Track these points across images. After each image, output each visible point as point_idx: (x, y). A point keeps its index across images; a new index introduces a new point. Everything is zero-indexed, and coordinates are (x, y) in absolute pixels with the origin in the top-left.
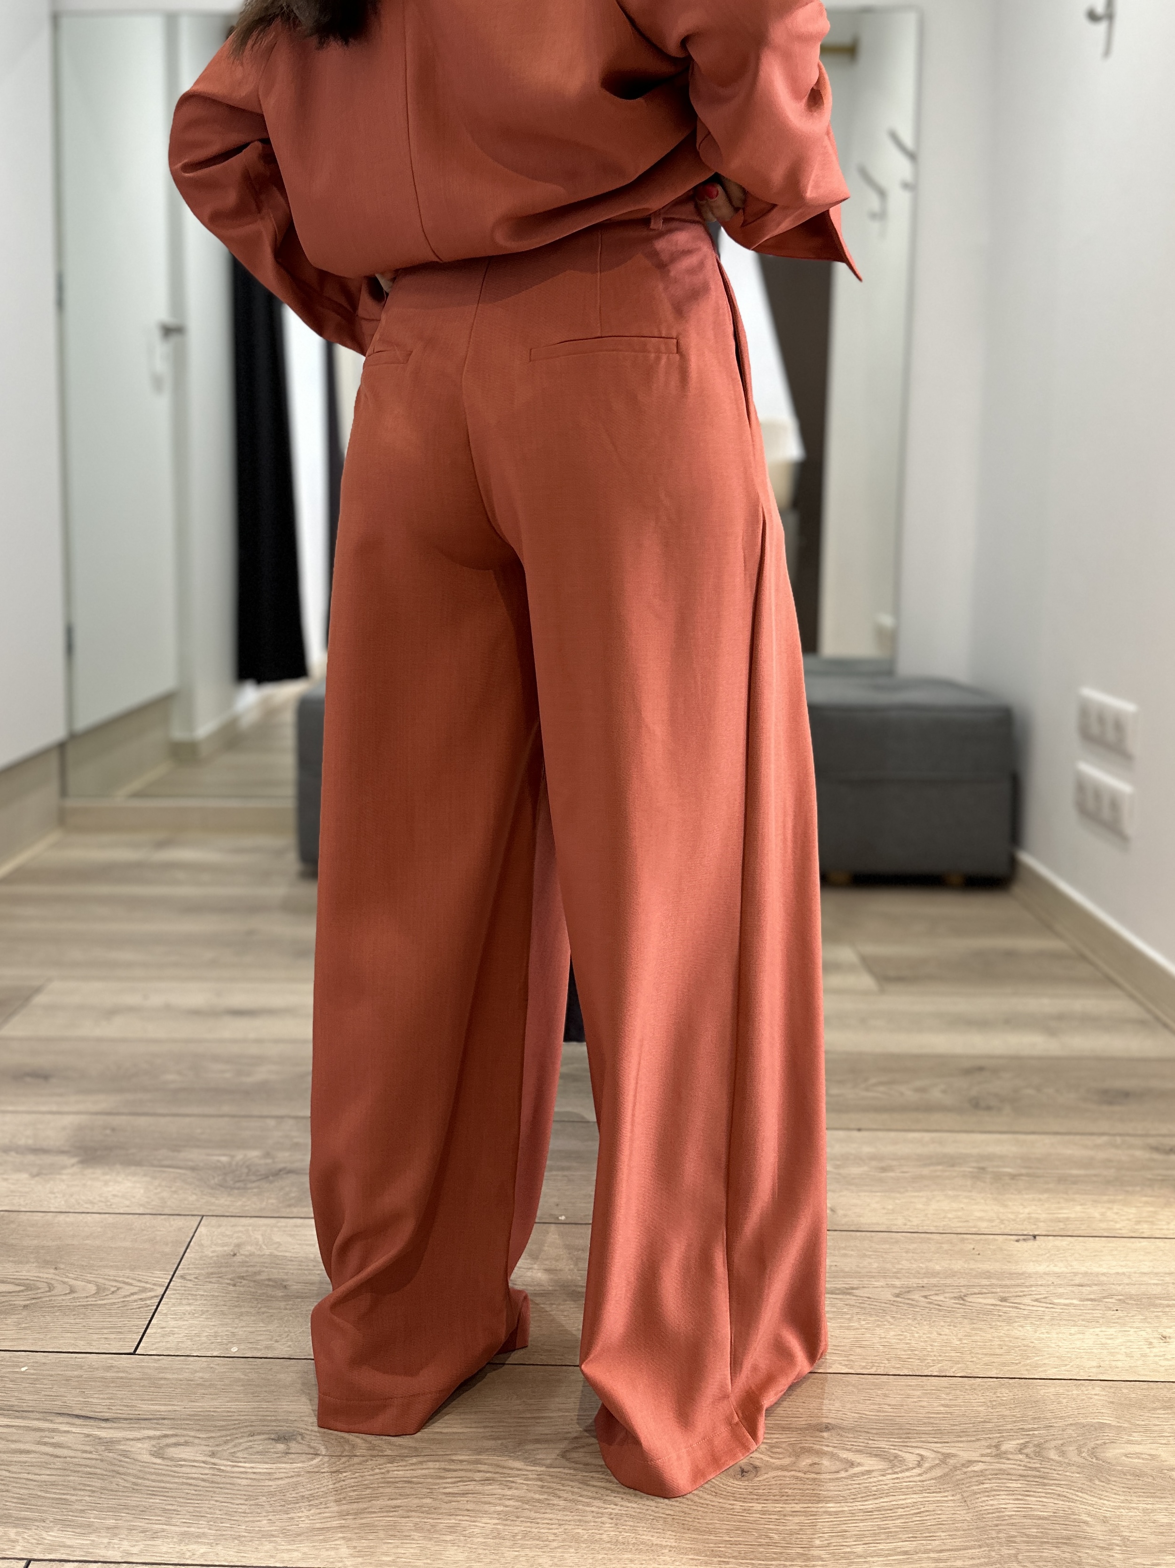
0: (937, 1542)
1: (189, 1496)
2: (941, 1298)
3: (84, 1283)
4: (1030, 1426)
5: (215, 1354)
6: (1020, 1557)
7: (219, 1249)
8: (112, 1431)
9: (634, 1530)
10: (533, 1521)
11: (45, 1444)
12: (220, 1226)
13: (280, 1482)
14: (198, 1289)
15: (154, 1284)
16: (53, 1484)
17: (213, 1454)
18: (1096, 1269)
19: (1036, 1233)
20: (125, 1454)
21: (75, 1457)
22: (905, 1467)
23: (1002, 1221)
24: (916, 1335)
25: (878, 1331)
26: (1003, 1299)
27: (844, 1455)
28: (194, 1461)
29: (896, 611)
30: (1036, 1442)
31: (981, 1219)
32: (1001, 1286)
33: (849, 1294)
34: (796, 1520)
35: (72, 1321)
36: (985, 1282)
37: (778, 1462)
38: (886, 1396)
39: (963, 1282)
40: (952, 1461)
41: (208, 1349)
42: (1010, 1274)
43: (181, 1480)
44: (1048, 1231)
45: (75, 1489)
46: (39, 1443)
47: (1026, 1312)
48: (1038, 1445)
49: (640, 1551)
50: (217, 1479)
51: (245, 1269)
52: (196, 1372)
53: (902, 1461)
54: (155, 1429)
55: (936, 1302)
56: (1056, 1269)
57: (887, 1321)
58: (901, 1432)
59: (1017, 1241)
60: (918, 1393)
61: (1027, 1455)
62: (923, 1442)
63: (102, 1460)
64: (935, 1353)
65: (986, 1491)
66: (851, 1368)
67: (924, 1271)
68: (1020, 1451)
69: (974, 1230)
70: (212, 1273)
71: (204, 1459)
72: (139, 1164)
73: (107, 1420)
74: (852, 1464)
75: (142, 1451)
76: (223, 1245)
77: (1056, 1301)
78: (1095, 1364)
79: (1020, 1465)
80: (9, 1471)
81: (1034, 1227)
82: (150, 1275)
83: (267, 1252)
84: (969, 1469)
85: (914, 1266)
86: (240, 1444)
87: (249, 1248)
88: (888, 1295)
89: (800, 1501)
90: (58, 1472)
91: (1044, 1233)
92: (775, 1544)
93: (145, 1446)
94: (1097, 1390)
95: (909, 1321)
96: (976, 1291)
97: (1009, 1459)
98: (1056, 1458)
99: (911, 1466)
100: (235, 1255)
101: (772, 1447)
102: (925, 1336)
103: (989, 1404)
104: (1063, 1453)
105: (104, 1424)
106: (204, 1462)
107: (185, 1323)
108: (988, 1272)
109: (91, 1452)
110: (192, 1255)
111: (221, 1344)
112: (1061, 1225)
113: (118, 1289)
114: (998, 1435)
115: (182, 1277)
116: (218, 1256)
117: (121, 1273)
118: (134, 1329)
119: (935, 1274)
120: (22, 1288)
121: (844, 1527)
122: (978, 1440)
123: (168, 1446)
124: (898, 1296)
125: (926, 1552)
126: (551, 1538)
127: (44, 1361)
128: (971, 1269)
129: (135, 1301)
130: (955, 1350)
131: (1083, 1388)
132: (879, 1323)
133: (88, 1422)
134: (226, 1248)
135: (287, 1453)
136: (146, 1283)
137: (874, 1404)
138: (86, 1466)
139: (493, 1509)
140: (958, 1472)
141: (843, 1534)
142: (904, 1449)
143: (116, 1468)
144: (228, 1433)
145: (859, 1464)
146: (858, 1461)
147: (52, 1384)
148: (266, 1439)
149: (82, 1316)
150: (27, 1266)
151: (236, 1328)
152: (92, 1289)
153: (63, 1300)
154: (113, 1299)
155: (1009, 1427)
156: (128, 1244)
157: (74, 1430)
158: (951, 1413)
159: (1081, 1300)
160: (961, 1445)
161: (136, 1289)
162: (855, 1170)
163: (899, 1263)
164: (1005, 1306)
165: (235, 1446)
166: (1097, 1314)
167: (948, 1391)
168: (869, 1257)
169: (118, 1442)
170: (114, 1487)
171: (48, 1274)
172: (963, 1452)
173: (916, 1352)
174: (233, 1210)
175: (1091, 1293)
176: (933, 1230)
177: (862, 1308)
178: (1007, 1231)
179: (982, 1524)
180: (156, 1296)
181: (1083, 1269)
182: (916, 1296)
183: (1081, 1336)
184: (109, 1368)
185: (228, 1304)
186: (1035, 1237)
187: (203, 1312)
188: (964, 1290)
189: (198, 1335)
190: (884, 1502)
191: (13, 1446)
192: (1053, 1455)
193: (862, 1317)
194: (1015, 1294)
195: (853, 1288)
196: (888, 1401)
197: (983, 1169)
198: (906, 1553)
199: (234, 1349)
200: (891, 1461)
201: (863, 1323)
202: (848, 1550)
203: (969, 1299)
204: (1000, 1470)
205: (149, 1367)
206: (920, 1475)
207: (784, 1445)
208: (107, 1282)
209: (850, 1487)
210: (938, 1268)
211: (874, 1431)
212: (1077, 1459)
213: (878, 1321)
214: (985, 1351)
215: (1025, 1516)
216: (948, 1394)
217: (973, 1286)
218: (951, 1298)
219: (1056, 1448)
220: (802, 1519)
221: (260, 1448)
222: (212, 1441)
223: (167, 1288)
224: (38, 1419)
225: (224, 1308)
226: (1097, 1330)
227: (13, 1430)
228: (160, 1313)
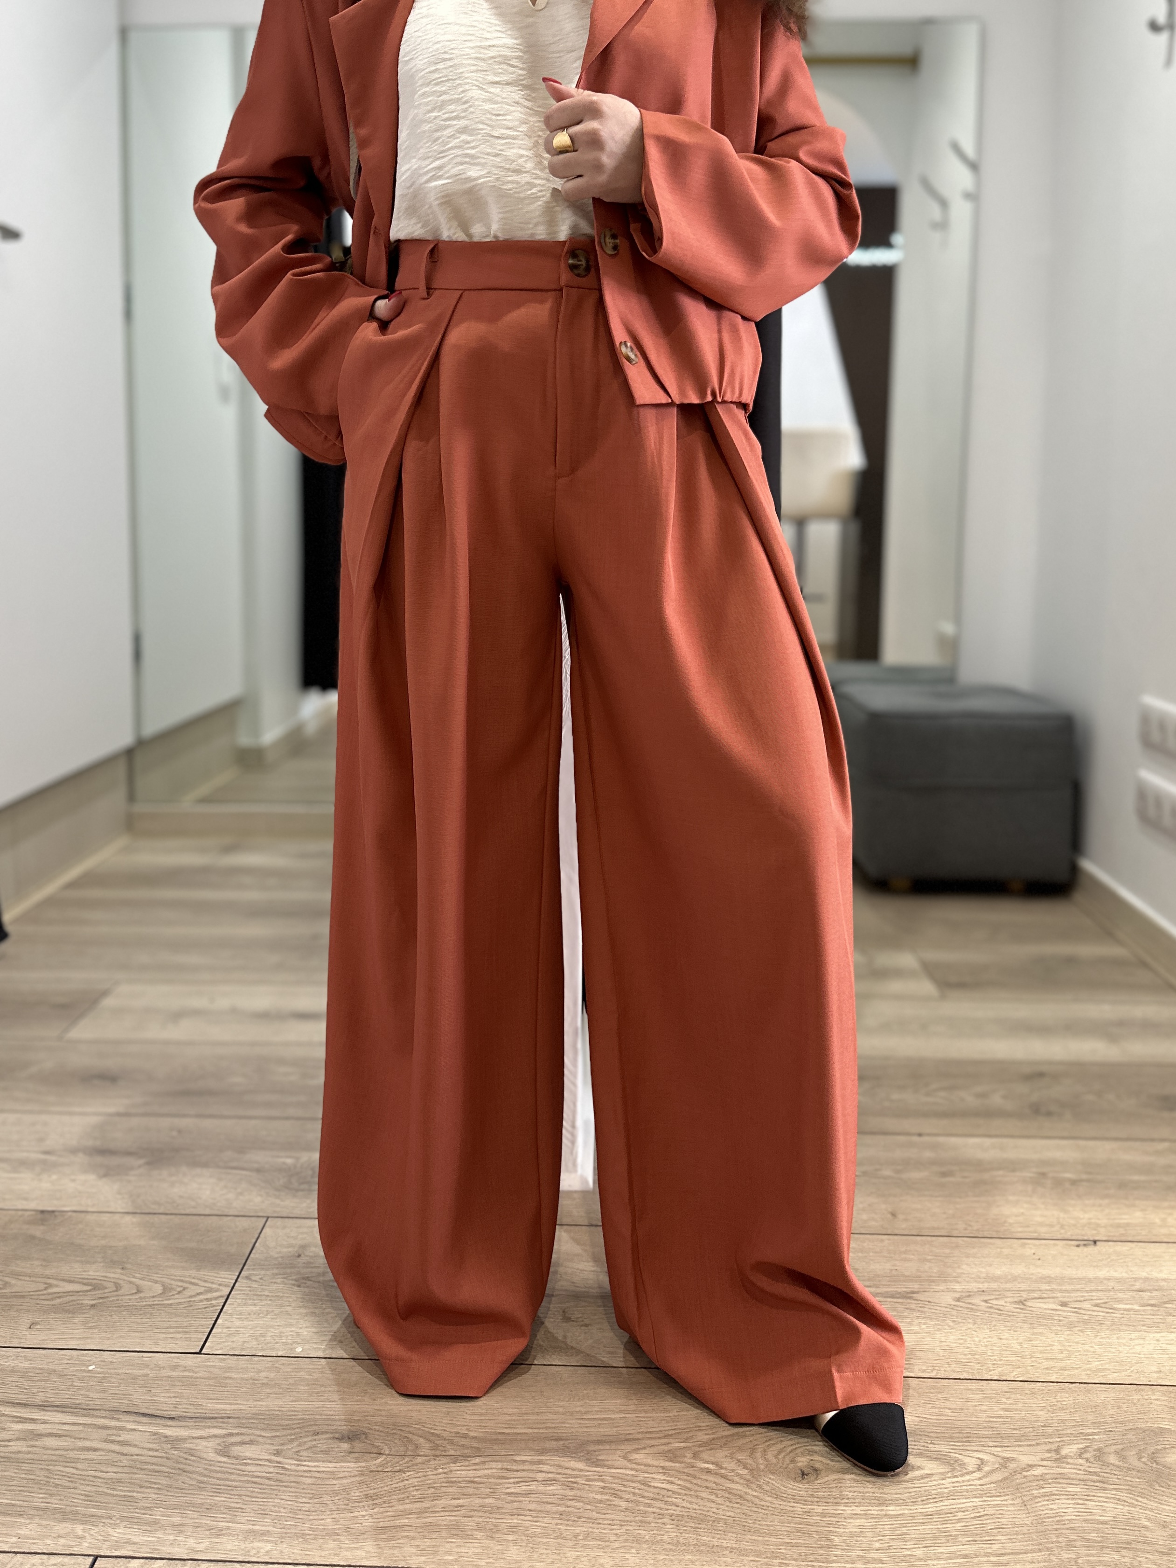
0: (997, 1546)
1: (254, 1495)
2: (1001, 1302)
3: (150, 1283)
4: (1090, 1431)
5: (280, 1354)
6: (1080, 1561)
7: (285, 1250)
8: (178, 1429)
9: (695, 1530)
10: (594, 1521)
11: (112, 1442)
12: (284, 1227)
13: (344, 1481)
14: (263, 1290)
15: (220, 1285)
16: (119, 1481)
17: (278, 1453)
18: (1155, 1274)
19: (1096, 1238)
20: (191, 1452)
21: (141, 1455)
22: (965, 1471)
23: (1062, 1226)
24: (977, 1339)
25: (938, 1335)
26: (1064, 1304)
28: (260, 1460)
29: (958, 619)
30: (1096, 1447)
31: (1041, 1224)
32: (1061, 1291)
33: (910, 1298)
34: (858, 1522)
35: (139, 1321)
36: (1045, 1287)
37: (838, 1465)
38: (946, 1399)
39: (1023, 1286)
40: (1012, 1465)
41: (272, 1349)
42: (1071, 1279)
43: (246, 1478)
44: (1109, 1236)
45: (141, 1487)
46: (106, 1441)
47: (1086, 1317)
48: (1099, 1450)
49: (701, 1552)
50: (281, 1477)
51: (309, 1270)
52: (259, 1371)
53: (962, 1465)
54: (221, 1428)
55: (996, 1307)
56: (1116, 1275)
57: (948, 1325)
58: (961, 1435)
59: (1078, 1246)
60: (978, 1397)
61: (1087, 1460)
62: (983, 1446)
63: (168, 1458)
64: (995, 1357)
65: (1045, 1495)
67: (984, 1275)
68: (1080, 1456)
69: (1035, 1235)
70: (277, 1274)
71: (268, 1457)
72: (205, 1165)
73: (173, 1418)
75: (208, 1449)
76: (288, 1246)
77: (1116, 1306)
78: (1154, 1368)
79: (1080, 1470)
80: (77, 1469)
81: (1094, 1232)
82: (216, 1275)
84: (1029, 1473)
85: (975, 1270)
86: (305, 1442)
87: (313, 1249)
88: (949, 1299)
89: (860, 1504)
90: (126, 1470)
91: (1104, 1239)
92: (836, 1547)
93: (210, 1444)
94: (1158, 1395)
95: (970, 1325)
96: (1036, 1295)
97: (1068, 1463)
98: (1117, 1463)
99: (971, 1469)
100: (299, 1256)
102: (985, 1340)
103: (1049, 1408)
104: (1123, 1458)
105: (170, 1423)
106: (269, 1461)
107: (251, 1323)
108: (1049, 1277)
109: (157, 1451)
110: (257, 1256)
111: (286, 1344)
112: (1122, 1231)
113: (184, 1289)
114: (1059, 1440)
115: (248, 1277)
116: (282, 1257)
117: (187, 1273)
118: (200, 1328)
119: (995, 1279)
120: (89, 1288)
121: (904, 1530)
122: (1038, 1444)
123: (233, 1444)
124: (958, 1300)
125: (987, 1555)
126: (613, 1538)
127: (111, 1360)
128: (1032, 1274)
129: (201, 1301)
130: (1015, 1354)
131: (1143, 1393)
132: (940, 1327)
133: (154, 1421)
134: (290, 1249)
135: (351, 1452)
136: (212, 1283)
137: (933, 1407)
138: (152, 1464)
139: (555, 1509)
140: (1018, 1476)
141: (903, 1537)
142: (964, 1453)
143: (182, 1466)
144: (293, 1432)
145: (920, 1468)
146: (919, 1464)
147: (119, 1383)
148: (330, 1438)
149: (148, 1316)
150: (94, 1266)
151: (301, 1328)
152: (159, 1289)
153: (130, 1300)
154: (179, 1299)
155: (1069, 1432)
156: (193, 1245)
157: (141, 1428)
158: (1011, 1417)
159: (1142, 1305)
160: (1021, 1449)
161: (202, 1290)
162: (916, 1175)
163: (959, 1267)
164: (1064, 1311)
165: (300, 1445)
166: (1157, 1319)
167: (1007, 1395)
168: (929, 1261)
169: (184, 1440)
170: (180, 1485)
171: (115, 1274)
172: (1024, 1457)
173: (977, 1357)
174: (297, 1212)
175: (1151, 1298)
176: (994, 1234)
177: (922, 1312)
178: (1068, 1236)
179: (1042, 1528)
180: (222, 1297)
181: (1144, 1275)
182: (976, 1300)
183: (1141, 1341)
184: (175, 1367)
185: (293, 1304)
186: (1095, 1242)
187: (268, 1312)
188: (1025, 1295)
189: (262, 1335)
190: (945, 1506)
191: (81, 1444)
192: (1113, 1459)
193: (923, 1321)
194: (1075, 1299)
195: (913, 1292)
196: (948, 1405)
197: (1043, 1175)
198: (966, 1556)
199: (299, 1349)
200: (951, 1465)
201: (924, 1326)
202: (908, 1553)
203: (1029, 1303)
204: (1060, 1474)
205: (214, 1366)
206: (980, 1479)
208: (173, 1282)
209: (910, 1490)
210: (998, 1272)
211: (935, 1435)
212: (1137, 1464)
213: (939, 1325)
214: (1045, 1356)
215: (1085, 1521)
216: (1009, 1398)
217: (1033, 1291)
218: (1011, 1303)
219: (1116, 1452)
220: (862, 1522)
221: (324, 1447)
222: (277, 1440)
223: (233, 1288)
224: (105, 1417)
225: (289, 1309)
226: (1158, 1335)
227: (81, 1428)
228: (225, 1313)
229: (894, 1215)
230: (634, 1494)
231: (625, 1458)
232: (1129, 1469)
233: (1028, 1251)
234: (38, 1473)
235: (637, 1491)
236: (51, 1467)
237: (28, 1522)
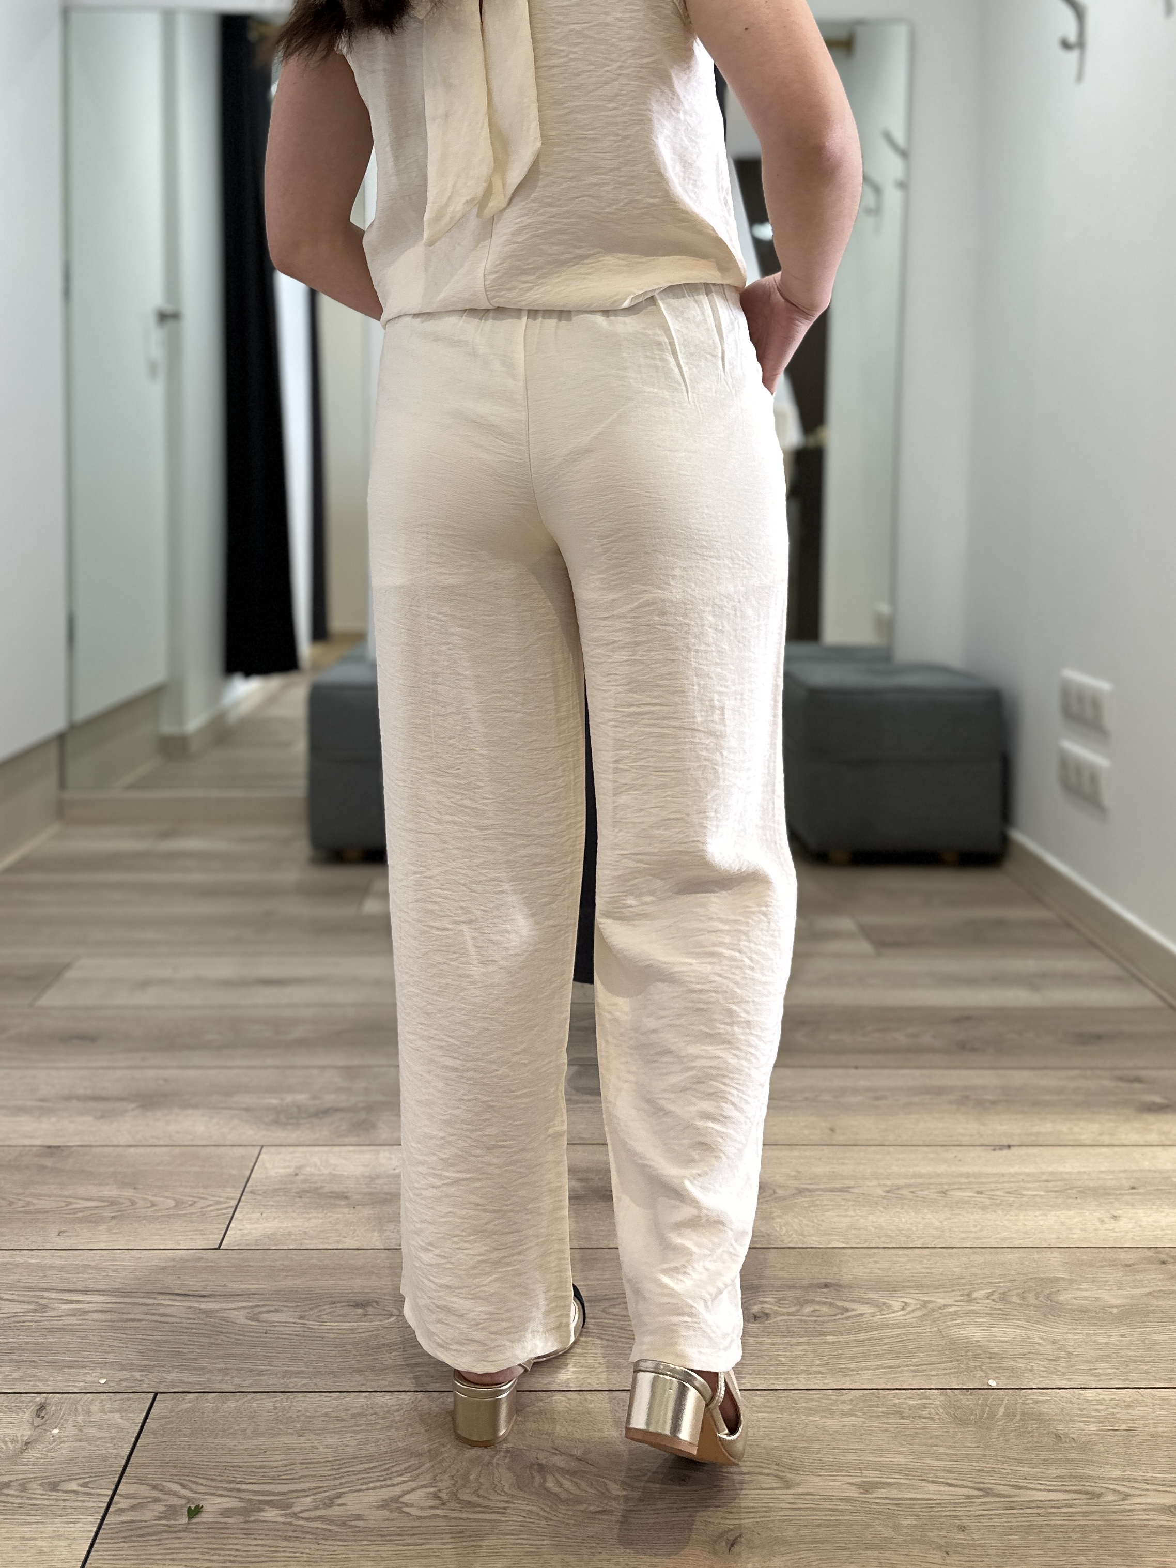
0: (916, 1360)
1: (284, 1346)
2: (926, 1193)
3: (164, 1200)
4: (997, 1280)
7: (283, 1171)
8: (210, 1304)
11: (153, 1314)
12: (279, 1154)
13: (360, 1334)
14: (267, 1201)
15: (228, 1199)
16: (165, 1341)
17: (300, 1317)
18: (1061, 1169)
19: (1011, 1143)
20: (224, 1319)
21: (181, 1323)
22: (891, 1311)
23: (981, 1136)
24: (903, 1219)
25: (871, 1218)
26: (980, 1192)
27: (840, 1304)
28: (284, 1322)
30: (1001, 1291)
31: (962, 1135)
32: (978, 1183)
33: (845, 1191)
34: (800, 1348)
35: (159, 1227)
36: (964, 1180)
37: (785, 1310)
38: (876, 1262)
39: (945, 1180)
40: (930, 1306)
41: (283, 1244)
42: (987, 1174)
43: (275, 1335)
44: (1022, 1141)
45: (185, 1343)
46: (147, 1313)
47: (998, 1202)
48: (1004, 1293)
50: (306, 1334)
51: (308, 1185)
52: (276, 1260)
53: (889, 1307)
54: (248, 1301)
55: (921, 1196)
56: (1027, 1170)
57: (878, 1210)
58: (888, 1287)
59: (995, 1150)
60: (904, 1260)
61: (993, 1300)
62: (907, 1294)
63: (205, 1324)
64: (919, 1232)
65: (958, 1325)
66: (847, 1244)
67: (910, 1173)
68: (988, 1298)
69: (956, 1142)
70: (278, 1190)
71: (292, 1320)
73: (203, 1296)
74: (847, 1310)
75: (239, 1316)
76: (285, 1168)
77: (1025, 1192)
78: (1055, 1236)
79: (988, 1307)
80: (126, 1334)
81: (1010, 1138)
82: (223, 1192)
83: (326, 1172)
84: (945, 1311)
85: (903, 1170)
86: (322, 1309)
87: (308, 1169)
88: (880, 1192)
89: (803, 1336)
90: (169, 1334)
91: (1017, 1143)
92: (783, 1365)
93: (239, 1311)
94: (1057, 1254)
95: (898, 1210)
96: (956, 1186)
97: (978, 1303)
98: (1018, 1301)
99: (897, 1310)
100: (296, 1175)
101: (780, 1300)
102: (910, 1220)
103: (964, 1266)
104: (1023, 1298)
105: (202, 1299)
106: (294, 1323)
107: (260, 1226)
108: (968, 1173)
109: (194, 1319)
110: (258, 1176)
111: (296, 1240)
112: (1033, 1137)
113: (195, 1202)
114: (971, 1287)
115: (252, 1192)
116: (281, 1177)
117: (196, 1190)
118: (216, 1231)
119: (921, 1176)
120: (109, 1204)
121: (840, 1352)
122: (953, 1291)
123: (261, 1312)
124: (888, 1192)
125: (907, 1366)
127: (139, 1256)
128: (953, 1171)
129: (213, 1211)
130: (936, 1229)
131: (1043, 1253)
132: (871, 1212)
133: (187, 1298)
134: (287, 1170)
135: (363, 1315)
136: (220, 1197)
137: (865, 1268)
138: (192, 1328)
140: (935, 1313)
141: (839, 1356)
142: (891, 1298)
143: (219, 1329)
144: (310, 1302)
145: (853, 1310)
146: (853, 1307)
147: (152, 1272)
148: (344, 1306)
149: (168, 1223)
150: (111, 1188)
152: (173, 1204)
153: (149, 1212)
154: (193, 1210)
155: (980, 1281)
156: (198, 1170)
157: (176, 1303)
158: (931, 1273)
159: (1046, 1192)
160: (939, 1295)
161: (212, 1203)
162: (852, 1099)
163: (889, 1168)
164: (980, 1197)
165: (318, 1311)
166: (1059, 1201)
167: (929, 1258)
168: (863, 1164)
169: (217, 1311)
170: (218, 1341)
172: (941, 1300)
174: (289, 1142)
175: (1056, 1185)
176: (921, 1143)
177: (856, 1201)
178: (985, 1143)
179: (954, 1347)
180: (231, 1207)
181: (1050, 1169)
182: (905, 1192)
183: (1045, 1217)
184: (198, 1260)
185: (296, 1211)
186: (1009, 1147)
187: (275, 1218)
188: (946, 1187)
189: (272, 1234)
190: (874, 1334)
191: (125, 1316)
192: (1015, 1299)
193: (856, 1208)
194: (990, 1188)
195: (849, 1187)
196: (878, 1266)
197: (966, 1096)
198: (890, 1367)
200: (878, 1307)
201: (857, 1212)
203: (948, 1193)
204: (971, 1310)
205: (234, 1258)
206: (904, 1316)
207: (790, 1299)
208: (185, 1198)
209: (845, 1325)
210: (923, 1171)
211: (866, 1287)
212: (1035, 1302)
214: (961, 1230)
215: (989, 1341)
216: (929, 1260)
217: (954, 1184)
218: (934, 1193)
219: (1018, 1294)
220: (805, 1347)
221: (341, 1312)
222: (298, 1309)
223: (239, 1200)
224: (143, 1297)
225: (295, 1215)
226: (1058, 1213)
227: (123, 1306)
228: (236, 1219)
229: (832, 1130)
230: (613, 1336)
231: (603, 1311)
232: (1027, 1305)
233: (950, 1155)
234: (91, 1338)
235: (615, 1334)
236: (103, 1334)
237: (91, 1372)
